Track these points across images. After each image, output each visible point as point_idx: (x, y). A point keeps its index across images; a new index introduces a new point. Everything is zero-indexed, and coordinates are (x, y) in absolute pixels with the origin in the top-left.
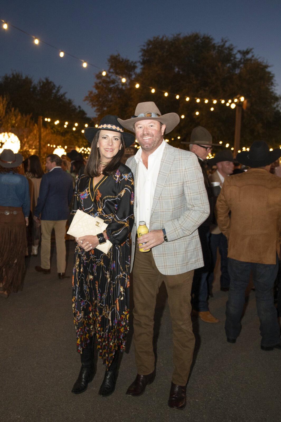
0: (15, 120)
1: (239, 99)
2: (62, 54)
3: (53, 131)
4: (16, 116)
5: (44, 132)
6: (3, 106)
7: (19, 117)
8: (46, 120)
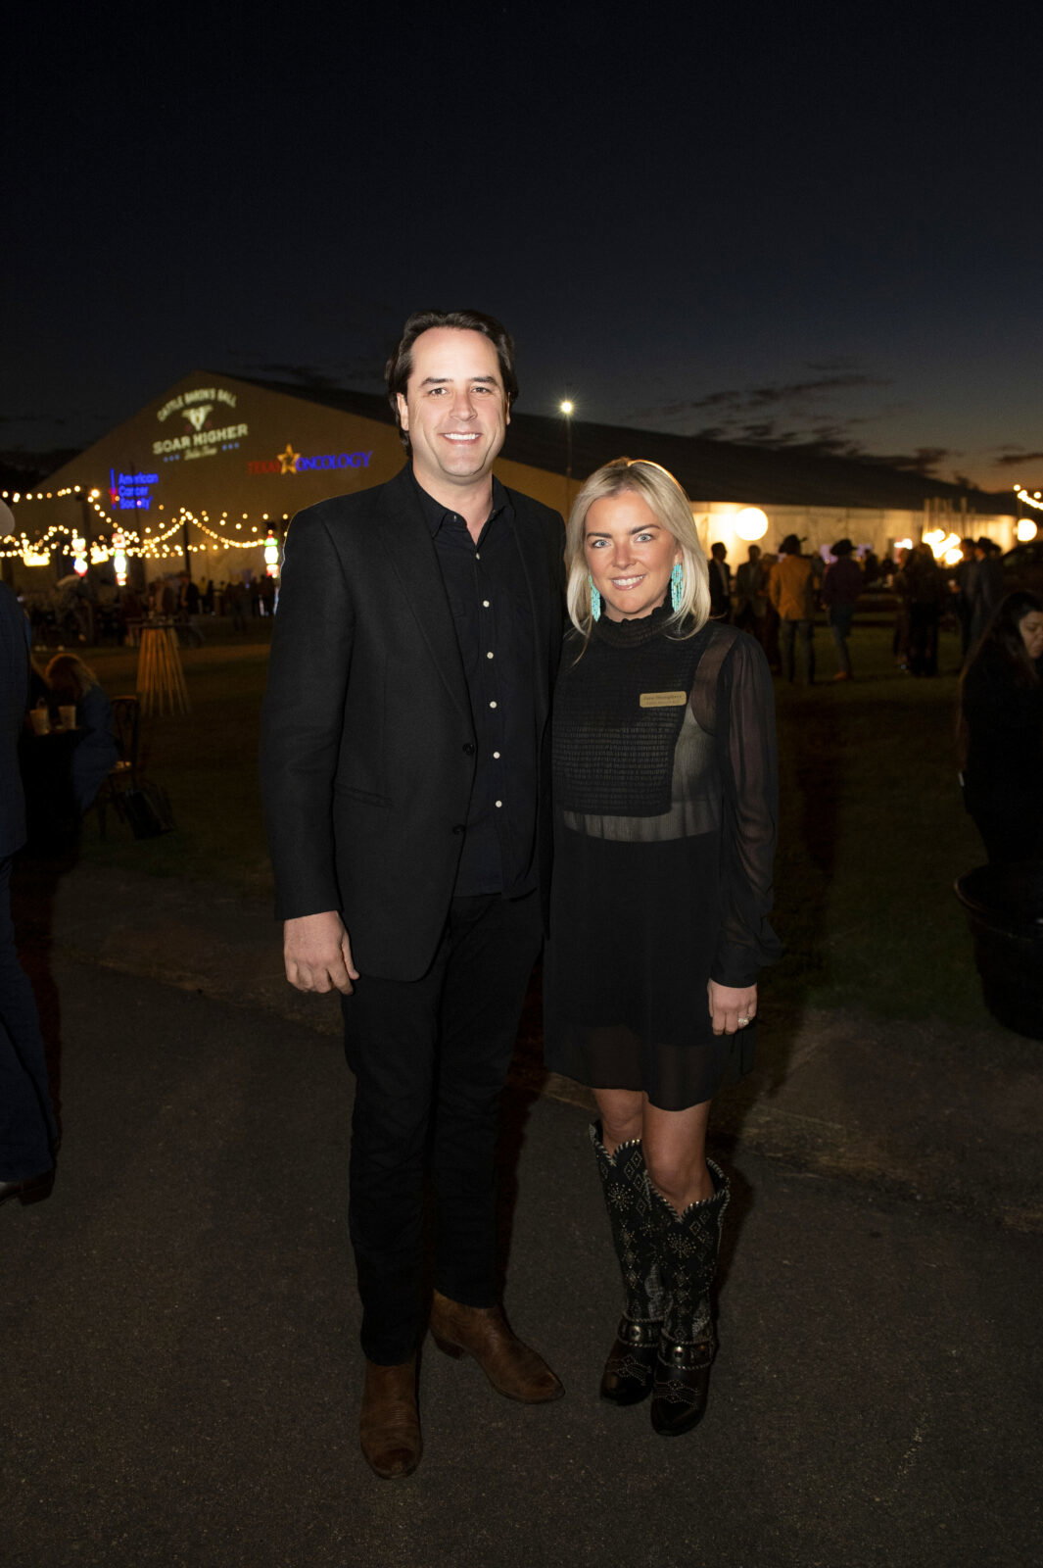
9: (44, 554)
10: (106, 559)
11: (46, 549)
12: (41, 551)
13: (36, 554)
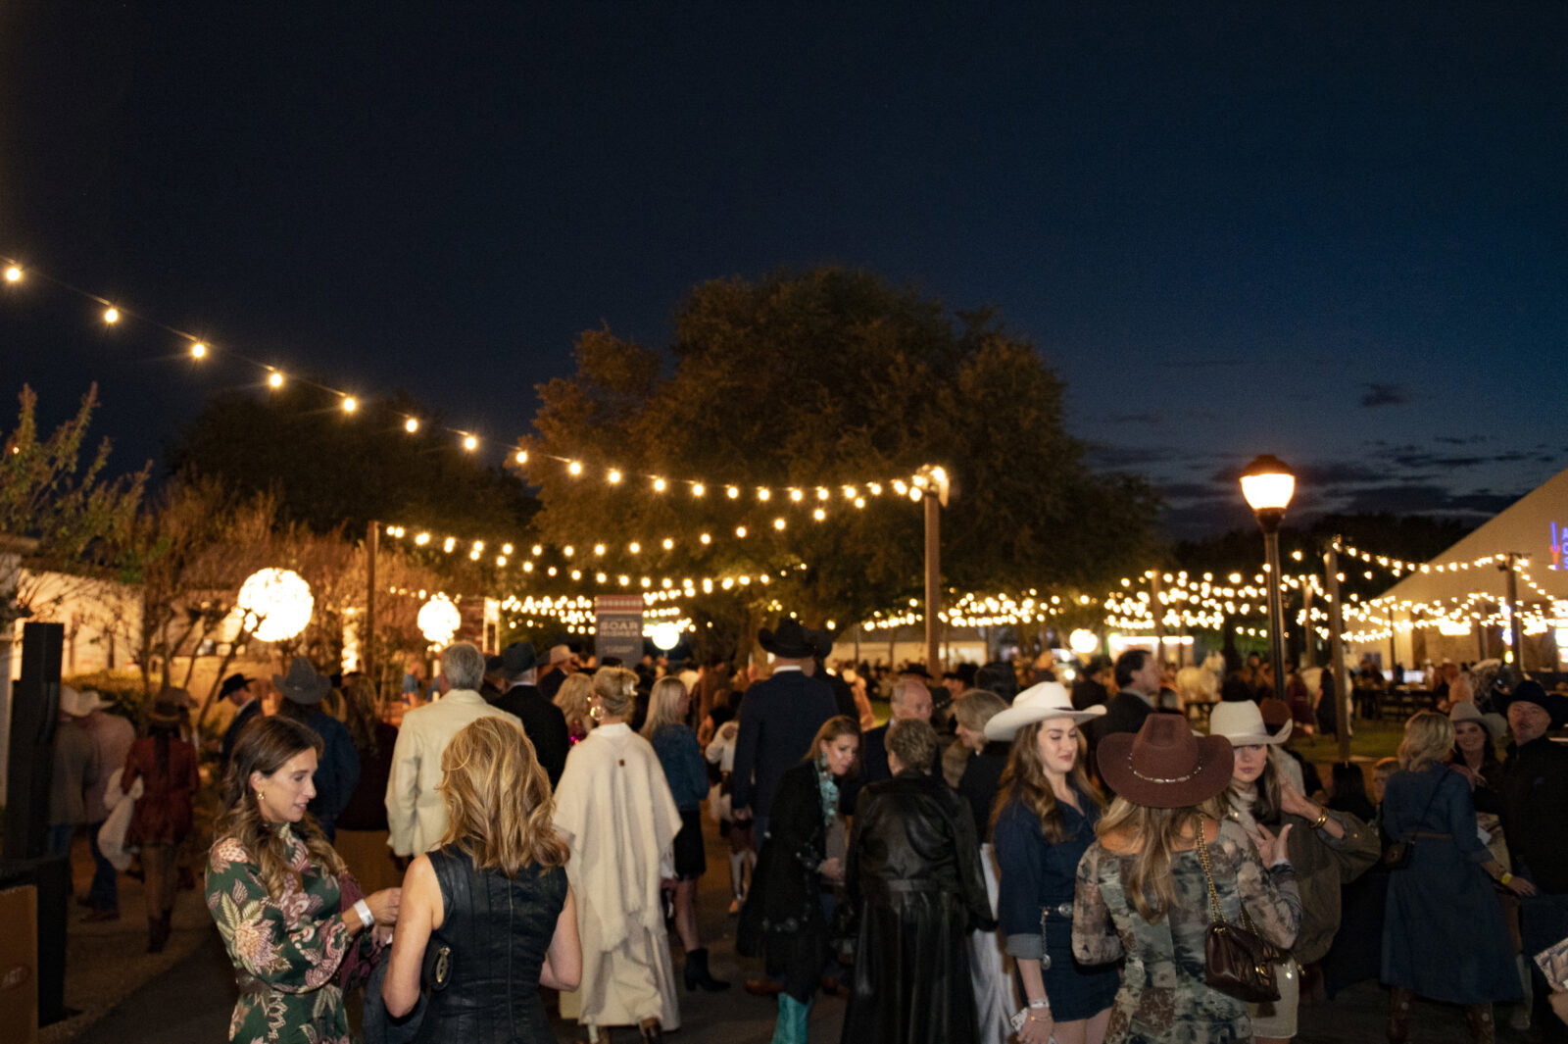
1: (926, 475)
3: (411, 561)
5: (385, 565)
8: (391, 531)
9: (1463, 623)
10: (1545, 630)
11: (1466, 618)
12: (1460, 620)
13: (1454, 623)
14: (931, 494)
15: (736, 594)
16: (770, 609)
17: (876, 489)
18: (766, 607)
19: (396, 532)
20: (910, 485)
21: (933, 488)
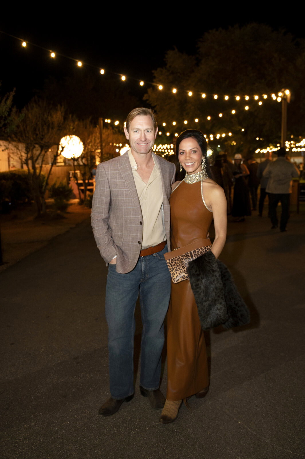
0: (73, 126)
1: (283, 92)
2: (102, 72)
3: (114, 132)
4: (74, 122)
5: (106, 133)
6: (62, 113)
7: (76, 123)
8: (106, 121)
14: (284, 98)
15: (221, 140)
16: (232, 144)
17: (265, 97)
18: (231, 144)
19: (108, 121)
20: (277, 96)
21: (285, 97)
